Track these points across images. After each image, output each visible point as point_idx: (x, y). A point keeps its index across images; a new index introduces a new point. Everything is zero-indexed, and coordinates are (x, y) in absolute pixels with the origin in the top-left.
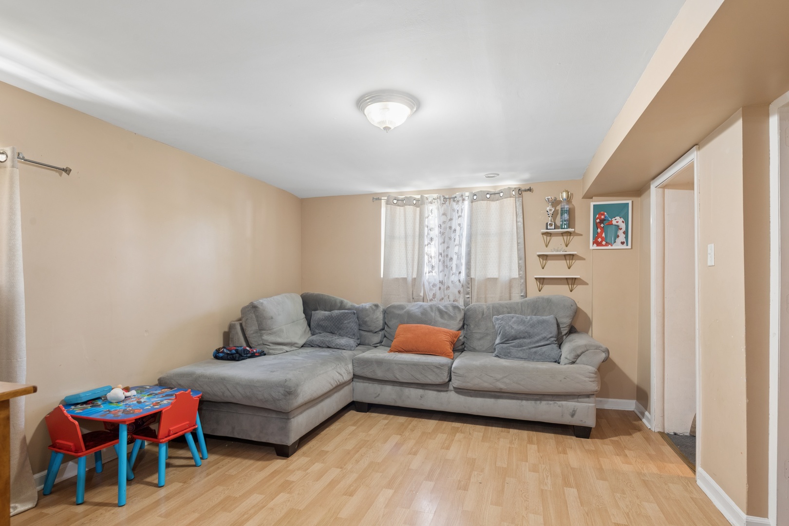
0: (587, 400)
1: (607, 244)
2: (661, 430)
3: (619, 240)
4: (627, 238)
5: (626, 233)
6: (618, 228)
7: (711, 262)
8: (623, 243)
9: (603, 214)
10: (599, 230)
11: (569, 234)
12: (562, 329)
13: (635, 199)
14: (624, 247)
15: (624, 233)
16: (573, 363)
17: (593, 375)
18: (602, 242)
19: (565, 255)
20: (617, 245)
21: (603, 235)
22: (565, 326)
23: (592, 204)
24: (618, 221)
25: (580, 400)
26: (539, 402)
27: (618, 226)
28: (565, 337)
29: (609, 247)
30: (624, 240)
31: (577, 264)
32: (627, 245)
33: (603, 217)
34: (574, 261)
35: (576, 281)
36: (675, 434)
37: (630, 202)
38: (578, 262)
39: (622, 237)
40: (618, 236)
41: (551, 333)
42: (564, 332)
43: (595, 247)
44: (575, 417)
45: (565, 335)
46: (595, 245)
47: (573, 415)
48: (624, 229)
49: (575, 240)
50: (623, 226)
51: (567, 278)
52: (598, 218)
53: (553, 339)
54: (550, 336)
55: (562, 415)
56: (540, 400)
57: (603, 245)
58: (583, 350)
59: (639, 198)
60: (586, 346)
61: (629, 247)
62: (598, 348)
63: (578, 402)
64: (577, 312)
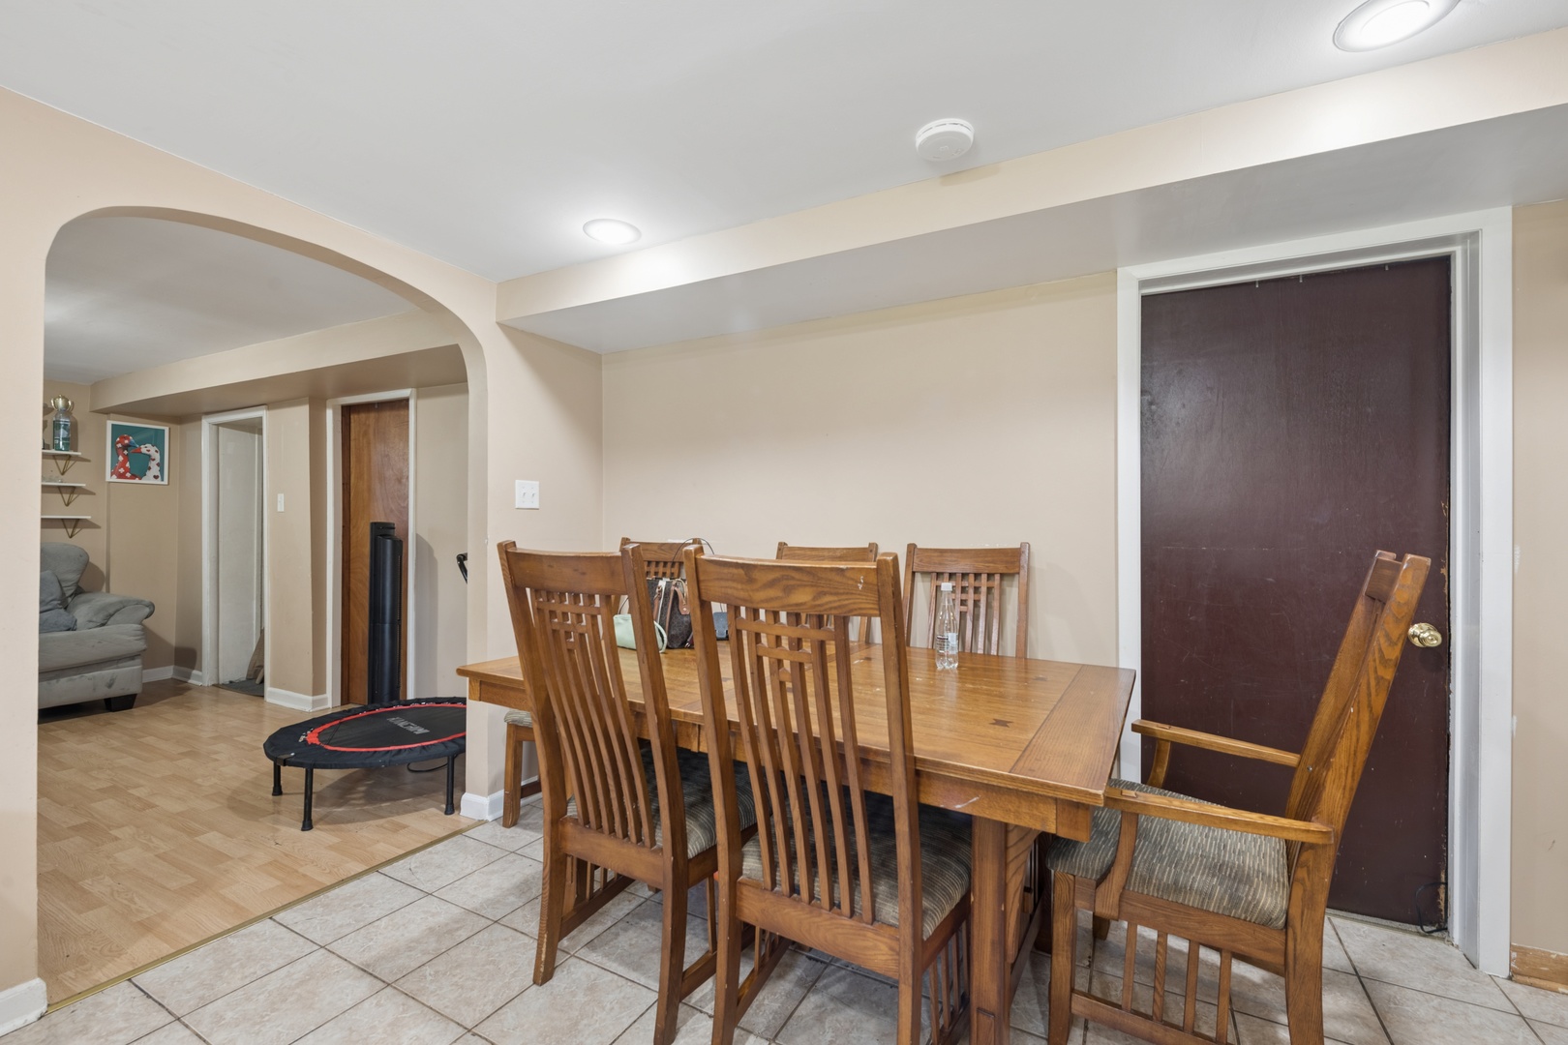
0: (131, 662)
1: (134, 476)
2: (215, 682)
3: (150, 474)
4: (162, 471)
5: (161, 465)
6: (149, 458)
7: (281, 508)
8: (156, 477)
9: (127, 438)
10: (121, 458)
11: (69, 457)
12: (65, 589)
13: (173, 426)
14: (158, 482)
15: (158, 465)
16: (103, 625)
17: (139, 632)
18: (124, 473)
19: (59, 487)
20: (148, 479)
21: (128, 465)
22: (70, 584)
23: (109, 424)
24: (149, 449)
25: (120, 665)
26: (55, 681)
27: (150, 456)
28: (70, 599)
29: (137, 481)
30: (158, 474)
31: (80, 500)
32: (163, 480)
33: (126, 442)
34: (75, 496)
35: (80, 522)
36: (231, 682)
37: (167, 429)
38: (82, 497)
39: (155, 470)
40: (150, 468)
41: (52, 595)
42: (68, 593)
43: (114, 479)
44: (114, 687)
45: (70, 596)
46: (114, 476)
47: (110, 686)
48: (158, 460)
49: (76, 468)
50: (157, 456)
51: (63, 520)
52: (119, 442)
53: (56, 602)
54: (51, 598)
55: (94, 689)
56: (58, 677)
57: (127, 478)
58: (118, 607)
59: (179, 426)
60: (121, 602)
61: (166, 482)
62: (139, 602)
63: (118, 668)
64: (86, 566)
